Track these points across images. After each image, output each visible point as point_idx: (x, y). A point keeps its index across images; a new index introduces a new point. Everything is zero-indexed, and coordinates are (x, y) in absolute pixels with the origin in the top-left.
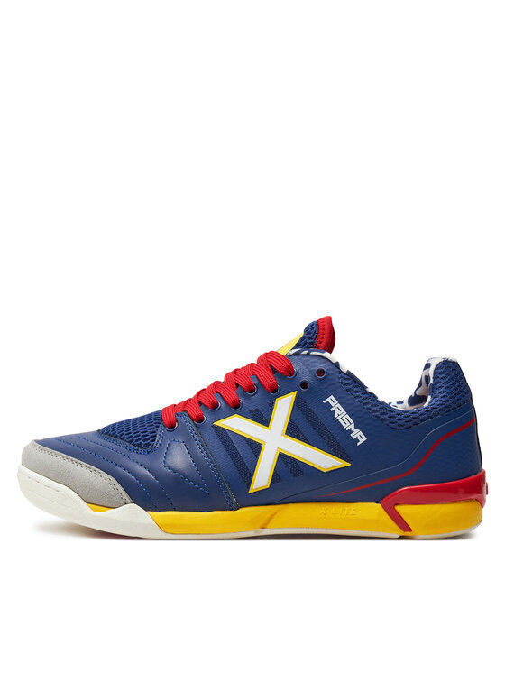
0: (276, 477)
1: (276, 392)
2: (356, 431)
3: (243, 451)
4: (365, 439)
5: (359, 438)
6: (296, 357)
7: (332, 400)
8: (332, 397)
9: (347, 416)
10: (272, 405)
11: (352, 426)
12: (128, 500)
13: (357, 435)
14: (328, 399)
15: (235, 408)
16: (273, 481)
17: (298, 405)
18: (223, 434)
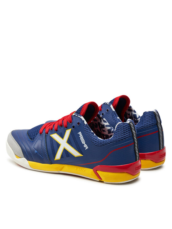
0: (62, 156)
1: (67, 128)
2: (85, 145)
3: (55, 146)
4: (88, 148)
5: (86, 147)
6: (74, 117)
7: (80, 133)
8: (80, 132)
9: (83, 139)
10: (65, 132)
11: (84, 143)
12: (23, 156)
13: (86, 146)
14: (79, 133)
15: (56, 131)
16: (61, 158)
17: (71, 133)
18: (52, 139)
